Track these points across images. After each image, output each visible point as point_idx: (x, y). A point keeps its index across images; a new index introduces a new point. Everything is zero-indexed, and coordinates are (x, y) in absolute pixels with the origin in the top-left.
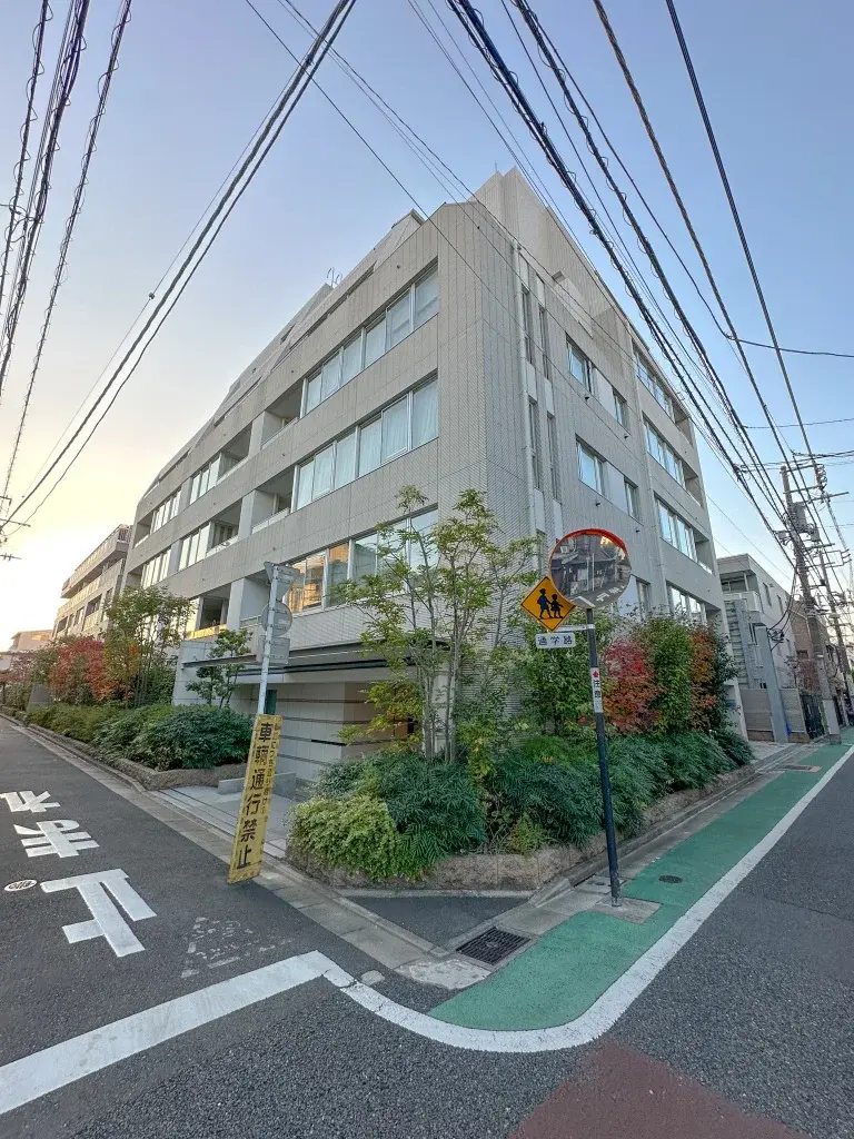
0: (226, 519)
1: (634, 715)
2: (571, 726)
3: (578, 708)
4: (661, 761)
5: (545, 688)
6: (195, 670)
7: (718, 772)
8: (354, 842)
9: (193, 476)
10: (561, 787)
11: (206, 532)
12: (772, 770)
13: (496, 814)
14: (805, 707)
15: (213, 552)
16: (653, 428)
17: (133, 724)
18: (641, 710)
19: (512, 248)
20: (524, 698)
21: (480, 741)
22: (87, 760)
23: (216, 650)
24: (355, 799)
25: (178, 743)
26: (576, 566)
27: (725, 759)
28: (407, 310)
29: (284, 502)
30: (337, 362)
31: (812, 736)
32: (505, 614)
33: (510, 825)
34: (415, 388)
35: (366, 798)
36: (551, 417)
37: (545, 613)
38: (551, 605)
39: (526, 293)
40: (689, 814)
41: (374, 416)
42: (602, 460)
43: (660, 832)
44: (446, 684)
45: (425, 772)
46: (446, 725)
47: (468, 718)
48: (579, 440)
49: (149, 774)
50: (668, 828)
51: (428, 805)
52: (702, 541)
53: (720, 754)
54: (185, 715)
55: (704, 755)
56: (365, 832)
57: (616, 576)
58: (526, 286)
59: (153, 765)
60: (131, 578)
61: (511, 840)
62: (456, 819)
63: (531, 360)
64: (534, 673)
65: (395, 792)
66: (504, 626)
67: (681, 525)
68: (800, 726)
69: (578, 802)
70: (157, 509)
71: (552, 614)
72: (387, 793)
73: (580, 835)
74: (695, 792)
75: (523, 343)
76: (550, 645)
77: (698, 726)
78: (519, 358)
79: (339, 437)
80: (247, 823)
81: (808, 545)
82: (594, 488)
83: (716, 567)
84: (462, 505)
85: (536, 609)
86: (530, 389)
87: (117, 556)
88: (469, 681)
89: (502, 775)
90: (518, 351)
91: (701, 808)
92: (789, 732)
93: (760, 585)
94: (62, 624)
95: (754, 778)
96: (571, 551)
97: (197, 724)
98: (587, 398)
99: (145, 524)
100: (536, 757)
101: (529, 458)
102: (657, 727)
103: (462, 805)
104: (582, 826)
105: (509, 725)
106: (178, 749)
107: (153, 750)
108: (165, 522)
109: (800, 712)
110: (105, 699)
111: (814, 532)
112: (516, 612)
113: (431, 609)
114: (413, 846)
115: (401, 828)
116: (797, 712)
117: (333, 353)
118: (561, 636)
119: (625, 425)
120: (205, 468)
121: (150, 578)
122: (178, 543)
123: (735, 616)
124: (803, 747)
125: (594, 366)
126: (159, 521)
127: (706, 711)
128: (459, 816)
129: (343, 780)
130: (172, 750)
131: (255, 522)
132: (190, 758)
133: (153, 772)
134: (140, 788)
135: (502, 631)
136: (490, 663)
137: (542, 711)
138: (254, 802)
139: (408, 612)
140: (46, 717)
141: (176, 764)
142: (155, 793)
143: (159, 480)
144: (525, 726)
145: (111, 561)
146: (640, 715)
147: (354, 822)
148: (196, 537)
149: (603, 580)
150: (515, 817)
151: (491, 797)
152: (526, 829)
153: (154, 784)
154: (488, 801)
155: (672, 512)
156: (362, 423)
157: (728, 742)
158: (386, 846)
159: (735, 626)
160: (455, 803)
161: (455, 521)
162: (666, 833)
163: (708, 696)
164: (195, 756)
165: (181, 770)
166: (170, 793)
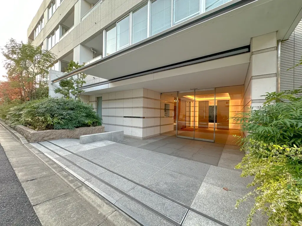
9: (49, 7)
11: (58, 31)
15: (62, 37)
59: (35, 128)
70: (35, 30)
106: (49, 118)
107: (32, 119)
122: (46, 40)
126: (37, 33)
130: (46, 119)
132: (58, 123)
133: (32, 131)
134: (24, 141)
141: (50, 127)
142: (35, 145)
148: (54, 36)
153: (33, 139)
164: (61, 122)
165: (54, 130)
166: (46, 144)
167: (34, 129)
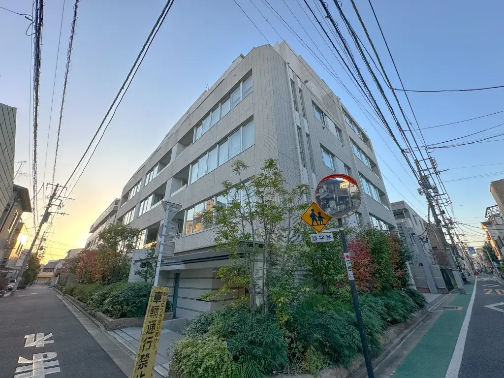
0: (159, 192)
1: (364, 281)
2: (333, 289)
3: (335, 278)
4: (384, 308)
5: (316, 267)
6: (139, 264)
7: (412, 312)
8: (206, 370)
9: (147, 174)
10: (332, 327)
11: (151, 198)
12: (437, 309)
13: (294, 345)
14: (443, 276)
15: (153, 207)
16: (355, 143)
17: (106, 293)
18: (368, 278)
19: (285, 64)
20: (305, 273)
21: (282, 299)
22: (83, 313)
23: (150, 254)
24: (208, 339)
25: (125, 303)
26: (328, 199)
27: (414, 304)
28: (239, 94)
29: (185, 182)
30: (209, 118)
31: (449, 290)
32: (292, 226)
33: (303, 353)
34: (244, 124)
35: (215, 338)
36: (308, 135)
37: (315, 223)
38: (318, 217)
39: (293, 82)
40: (402, 339)
41: (225, 139)
42: (333, 156)
43: (389, 352)
44: (262, 266)
45: (251, 319)
46: (263, 290)
47: (274, 285)
48: (322, 146)
49: (108, 321)
50: (393, 348)
51: (252, 343)
52: (382, 194)
53: (411, 302)
54: (132, 288)
55: (404, 303)
56: (213, 363)
57: (350, 204)
58: (293, 79)
60: (118, 221)
61: (304, 364)
62: (269, 352)
63: (297, 109)
64: (310, 258)
65: (233, 333)
66: (292, 232)
67: (372, 187)
68: (443, 285)
69: (342, 336)
70: (131, 190)
71: (319, 222)
72: (228, 334)
73: (346, 359)
74: (402, 325)
75: (293, 102)
76: (319, 240)
77: (396, 286)
78: (291, 108)
79: (210, 150)
80: (142, 356)
81: (433, 194)
82: (330, 167)
83: (390, 206)
84: (266, 168)
85: (310, 220)
86: (297, 122)
87: (113, 212)
88: (273, 264)
89: (296, 321)
90: (290, 105)
91: (407, 334)
92: (438, 288)
93: (412, 216)
94: (89, 245)
95: (429, 315)
96: (325, 191)
97: (136, 293)
98: (324, 128)
99: (125, 197)
100: (315, 308)
101: (299, 153)
102: (376, 288)
103: (273, 342)
104: (347, 352)
105: (298, 289)
106: (125, 307)
107: (112, 307)
108: (134, 195)
109: (442, 278)
110: (97, 280)
111: (435, 189)
112: (298, 224)
113: (252, 224)
114: (243, 371)
115: (236, 358)
116: (440, 277)
117: (208, 114)
118: (325, 235)
119: (342, 140)
120: (152, 170)
121: (127, 221)
122: (139, 204)
123: (402, 230)
124: (447, 296)
125: (326, 115)
126: (132, 194)
127: (399, 278)
128: (271, 349)
129: (204, 325)
130: (122, 307)
131: (172, 192)
132: (131, 311)
133: (111, 320)
134: (103, 329)
135: (291, 236)
136: (285, 252)
137: (315, 280)
138: (148, 342)
139: (240, 226)
140: (72, 290)
141: (124, 315)
142: (109, 332)
143: (133, 177)
144: (308, 289)
145: (111, 215)
146: (367, 281)
147: (207, 354)
148: (146, 201)
149: (344, 207)
150: (305, 348)
151: (290, 334)
152: (313, 357)
153: (110, 327)
154: (289, 337)
155: (368, 181)
156: (220, 143)
157: (412, 294)
158: (226, 371)
159: (403, 235)
160: (269, 340)
161: (262, 175)
162: (393, 352)
163: (399, 270)
164: (133, 310)
165: (126, 318)
166: (118, 332)
167: (112, 317)
